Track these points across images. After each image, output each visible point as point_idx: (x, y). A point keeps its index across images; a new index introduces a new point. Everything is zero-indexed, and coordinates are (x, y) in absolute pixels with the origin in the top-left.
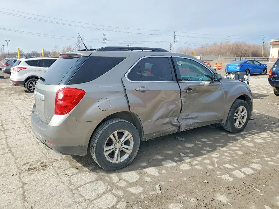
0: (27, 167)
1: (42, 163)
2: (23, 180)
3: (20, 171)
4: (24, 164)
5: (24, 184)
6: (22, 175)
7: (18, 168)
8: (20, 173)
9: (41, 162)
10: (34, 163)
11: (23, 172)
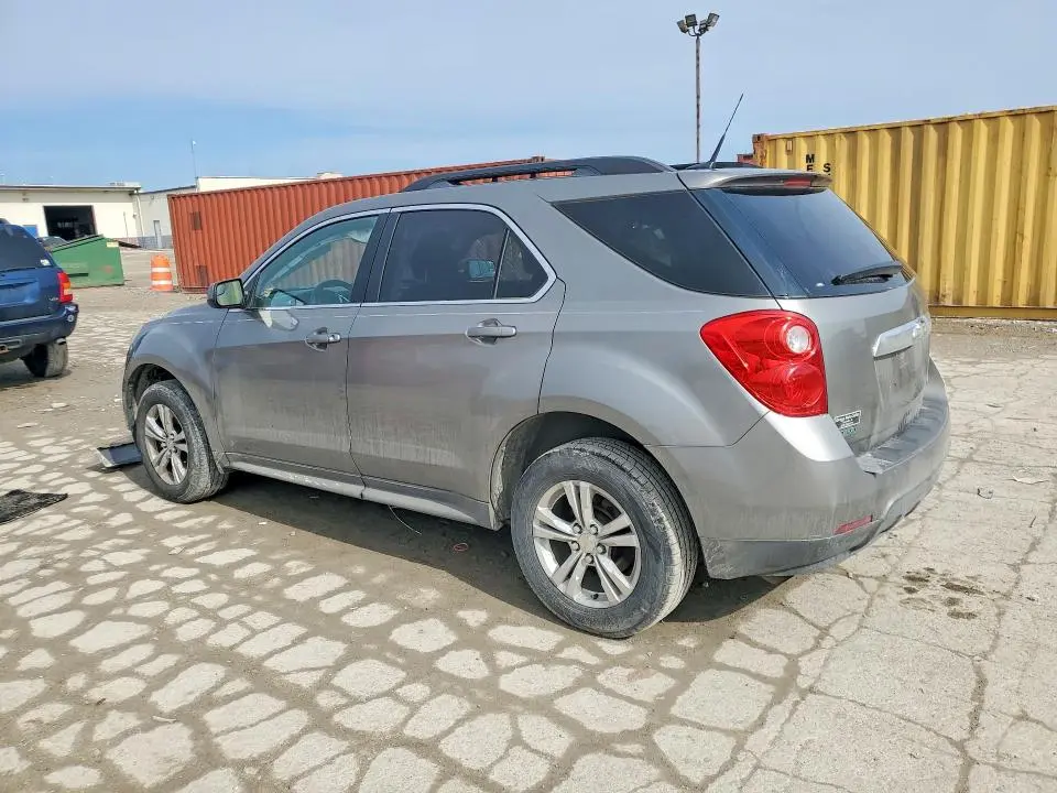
0: (968, 603)
1: (910, 591)
2: (1014, 575)
3: (1001, 603)
4: (971, 616)
5: (1015, 567)
6: (1004, 588)
7: (1000, 615)
8: (1007, 596)
9: (908, 596)
10: (937, 604)
11: (996, 596)
